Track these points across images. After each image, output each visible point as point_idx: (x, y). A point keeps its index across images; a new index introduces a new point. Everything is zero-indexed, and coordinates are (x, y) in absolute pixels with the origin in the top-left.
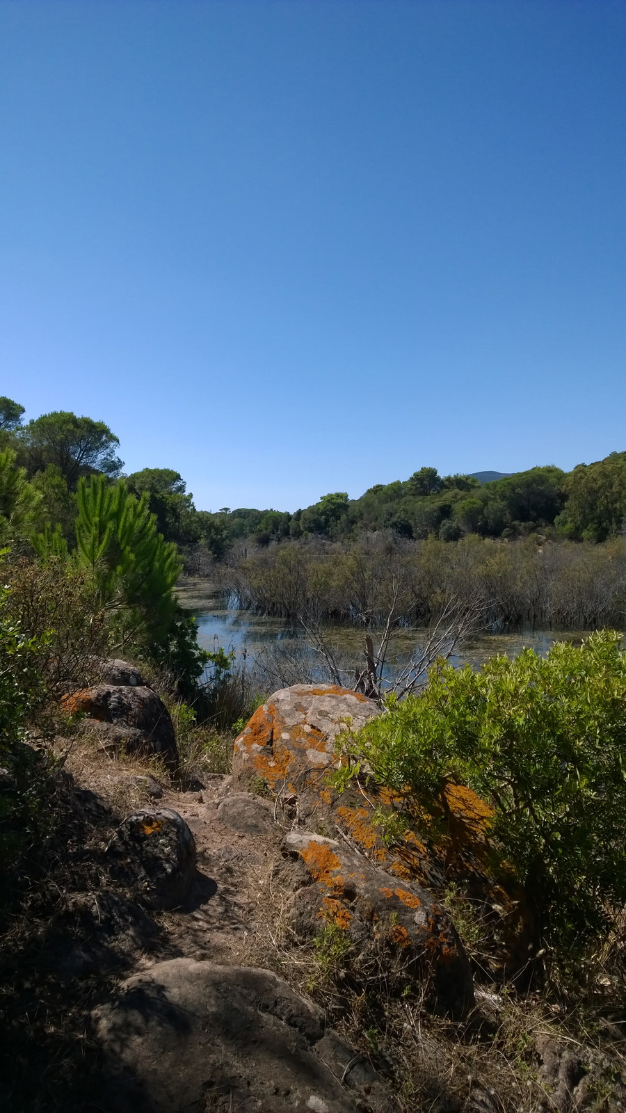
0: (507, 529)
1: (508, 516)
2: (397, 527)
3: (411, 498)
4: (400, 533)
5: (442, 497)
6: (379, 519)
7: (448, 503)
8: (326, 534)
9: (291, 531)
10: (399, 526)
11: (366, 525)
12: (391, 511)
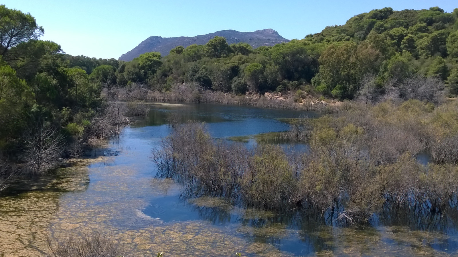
0: (280, 86)
1: (280, 76)
2: (201, 81)
3: (208, 59)
4: (203, 85)
5: (230, 59)
6: (186, 74)
7: (236, 64)
8: (146, 83)
9: (118, 80)
10: (202, 80)
11: (175, 78)
12: (195, 68)
